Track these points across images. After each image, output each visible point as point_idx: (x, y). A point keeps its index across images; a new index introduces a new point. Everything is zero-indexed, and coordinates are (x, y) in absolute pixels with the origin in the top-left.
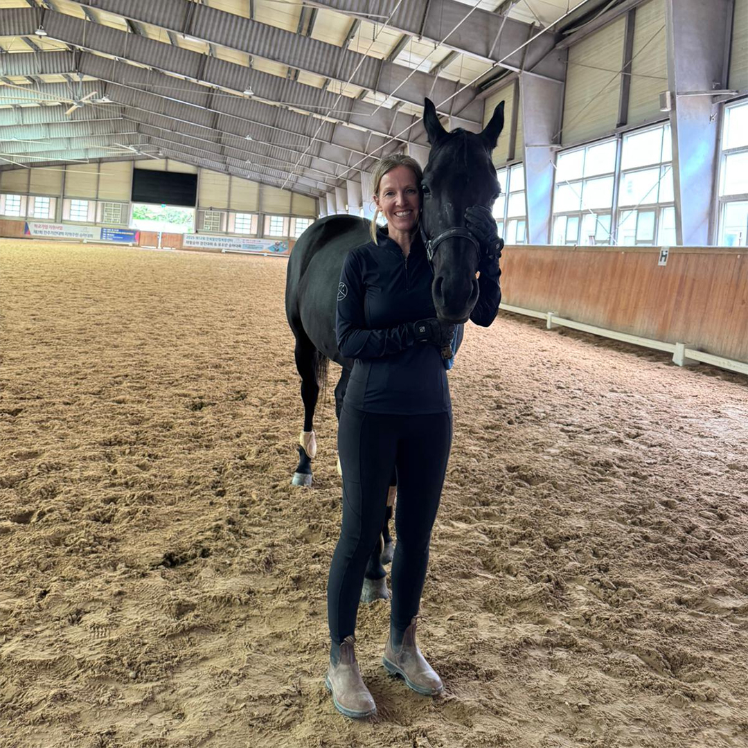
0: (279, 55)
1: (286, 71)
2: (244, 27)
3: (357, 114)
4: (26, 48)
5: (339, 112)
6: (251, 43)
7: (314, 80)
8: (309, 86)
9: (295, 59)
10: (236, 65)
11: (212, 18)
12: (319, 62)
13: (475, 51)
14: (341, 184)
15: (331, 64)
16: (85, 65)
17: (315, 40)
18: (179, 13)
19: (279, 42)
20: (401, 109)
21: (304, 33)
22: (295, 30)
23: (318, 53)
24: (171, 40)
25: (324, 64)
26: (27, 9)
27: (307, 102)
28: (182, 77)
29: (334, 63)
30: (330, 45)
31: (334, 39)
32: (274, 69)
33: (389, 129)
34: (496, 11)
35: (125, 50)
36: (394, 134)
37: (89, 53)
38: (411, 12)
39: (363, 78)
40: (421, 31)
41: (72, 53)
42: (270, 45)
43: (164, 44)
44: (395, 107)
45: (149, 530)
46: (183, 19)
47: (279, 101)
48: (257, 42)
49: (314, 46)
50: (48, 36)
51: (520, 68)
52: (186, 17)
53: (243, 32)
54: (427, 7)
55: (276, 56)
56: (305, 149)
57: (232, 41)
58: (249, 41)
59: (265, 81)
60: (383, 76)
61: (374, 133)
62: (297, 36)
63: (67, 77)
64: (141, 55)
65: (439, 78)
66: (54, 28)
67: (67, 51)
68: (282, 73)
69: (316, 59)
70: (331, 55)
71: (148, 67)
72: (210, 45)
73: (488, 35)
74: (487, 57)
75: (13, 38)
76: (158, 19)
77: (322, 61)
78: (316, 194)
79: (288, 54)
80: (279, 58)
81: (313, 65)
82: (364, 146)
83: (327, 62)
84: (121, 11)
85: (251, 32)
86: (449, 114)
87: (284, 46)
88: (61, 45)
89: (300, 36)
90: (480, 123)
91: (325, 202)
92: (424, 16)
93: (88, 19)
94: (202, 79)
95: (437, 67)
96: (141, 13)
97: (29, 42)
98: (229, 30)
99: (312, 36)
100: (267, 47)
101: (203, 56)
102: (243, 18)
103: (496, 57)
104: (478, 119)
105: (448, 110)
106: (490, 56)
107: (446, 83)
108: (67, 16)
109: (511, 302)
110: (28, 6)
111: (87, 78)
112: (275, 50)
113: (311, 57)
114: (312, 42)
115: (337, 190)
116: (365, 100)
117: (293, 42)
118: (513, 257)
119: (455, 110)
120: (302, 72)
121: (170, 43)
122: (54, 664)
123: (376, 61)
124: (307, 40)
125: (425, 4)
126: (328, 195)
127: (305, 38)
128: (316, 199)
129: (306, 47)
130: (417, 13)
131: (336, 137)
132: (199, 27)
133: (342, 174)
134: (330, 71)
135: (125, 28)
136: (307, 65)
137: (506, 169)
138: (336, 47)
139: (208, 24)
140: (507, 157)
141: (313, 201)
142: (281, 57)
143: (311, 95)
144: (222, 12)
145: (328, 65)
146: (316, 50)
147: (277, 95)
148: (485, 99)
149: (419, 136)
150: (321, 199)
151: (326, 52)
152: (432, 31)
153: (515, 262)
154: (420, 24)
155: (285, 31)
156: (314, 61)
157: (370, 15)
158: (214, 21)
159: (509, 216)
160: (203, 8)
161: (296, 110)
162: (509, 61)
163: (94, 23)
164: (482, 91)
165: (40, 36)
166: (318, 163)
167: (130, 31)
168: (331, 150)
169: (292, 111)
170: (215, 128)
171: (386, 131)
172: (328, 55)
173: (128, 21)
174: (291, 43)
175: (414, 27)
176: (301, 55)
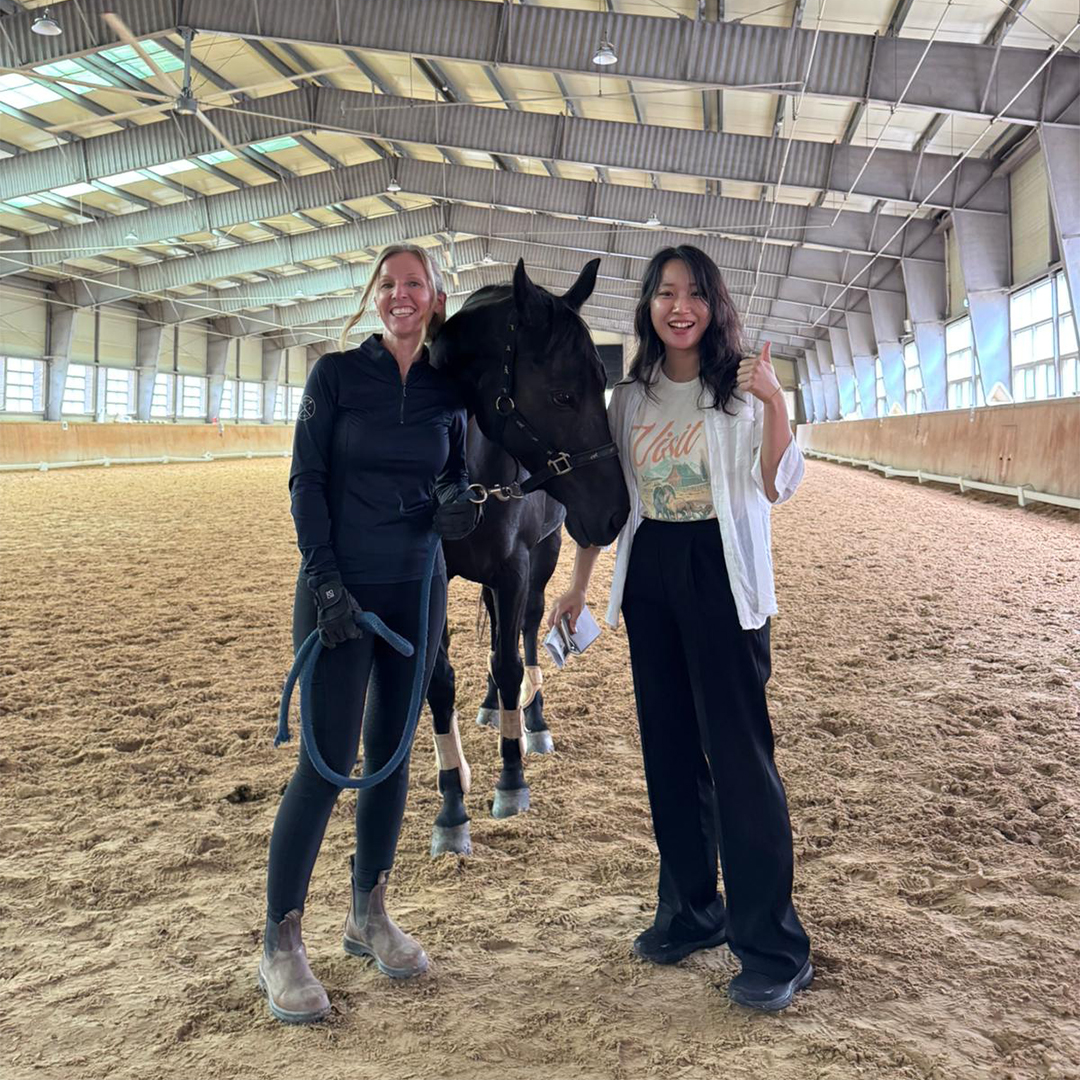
0: (680, 164)
1: (704, 184)
2: (630, 136)
3: (815, 228)
4: (387, 210)
5: (756, 226)
6: (641, 156)
7: (747, 191)
8: (739, 200)
9: (703, 165)
10: (635, 188)
11: (588, 132)
12: (737, 164)
13: (958, 106)
14: (822, 334)
15: (756, 163)
16: (456, 221)
17: (730, 135)
18: (546, 132)
19: (680, 147)
20: (884, 211)
21: (714, 128)
22: (701, 127)
23: (735, 152)
24: (549, 171)
25: (745, 165)
26: (378, 161)
27: (739, 222)
28: (575, 217)
29: (761, 162)
30: (753, 137)
31: (758, 129)
32: (687, 184)
33: (867, 242)
34: (986, 41)
35: (495, 195)
36: (876, 249)
37: (460, 204)
38: (847, 69)
39: (806, 174)
40: (866, 93)
41: (439, 207)
42: (667, 154)
43: (542, 177)
44: (875, 208)
45: (252, 764)
46: (551, 140)
47: (698, 226)
48: (649, 152)
49: (729, 142)
50: (403, 190)
51: (1038, 119)
52: (554, 138)
53: (629, 143)
54: (871, 56)
55: (676, 166)
56: (751, 289)
57: (616, 157)
58: (638, 152)
59: (676, 203)
60: (837, 167)
61: (853, 252)
62: (704, 134)
63: (442, 238)
64: (514, 195)
65: (926, 154)
66: (410, 180)
67: (435, 206)
68: (700, 188)
69: (734, 160)
70: (755, 149)
71: (530, 211)
72: (597, 169)
73: (976, 80)
74: (979, 112)
75: (370, 200)
76: (520, 146)
77: (741, 161)
78: (792, 353)
79: (692, 160)
80: (680, 169)
81: (729, 170)
82: (840, 274)
83: (749, 161)
84: (482, 145)
85: (640, 140)
86: (951, 206)
87: (686, 151)
88: (426, 201)
89: (708, 133)
90: (1005, 212)
91: (805, 363)
92: (869, 70)
93: (447, 161)
94: (592, 215)
95: (922, 138)
96: (506, 143)
97: (388, 201)
98: (611, 144)
99: (724, 131)
100: (663, 156)
101: (591, 185)
102: (628, 124)
103: (994, 109)
104: (1001, 207)
105: (948, 200)
106: (982, 110)
107: (941, 160)
108: (424, 162)
109: (1065, 493)
110: (379, 157)
111: (460, 237)
112: (674, 159)
113: (727, 159)
114: (726, 138)
115: (819, 344)
116: (824, 205)
117: (699, 142)
118: (1064, 416)
119: (961, 197)
120: (725, 183)
121: (548, 174)
122: (25, 883)
123: (825, 148)
124: (719, 136)
125: (867, 54)
126: (808, 353)
127: (715, 134)
128: (794, 361)
129: (718, 144)
130: (857, 68)
131: (795, 266)
132: (571, 147)
133: (820, 318)
134: (755, 174)
135: (492, 165)
136: (721, 170)
137: (1048, 280)
138: (760, 138)
139: (583, 140)
140: (1049, 260)
141: (790, 364)
142: (684, 166)
143: (743, 212)
144: (600, 121)
145: (752, 166)
146: (732, 147)
147: (694, 220)
148: (1009, 175)
149: (919, 246)
150: (800, 361)
151: (747, 148)
152: (884, 89)
153: (1067, 426)
154: (863, 83)
155: (686, 130)
156: (730, 163)
157: (783, 84)
158: (591, 135)
159: (1062, 353)
160: (575, 121)
161: (730, 236)
162: (1015, 111)
163: (456, 166)
164: (1002, 162)
165: (395, 193)
166: (780, 307)
167: (497, 168)
168: (793, 285)
169: (726, 238)
170: (628, 278)
171: (863, 246)
172: (750, 152)
173: (496, 158)
174: (695, 145)
175: (854, 88)
176: (711, 159)
